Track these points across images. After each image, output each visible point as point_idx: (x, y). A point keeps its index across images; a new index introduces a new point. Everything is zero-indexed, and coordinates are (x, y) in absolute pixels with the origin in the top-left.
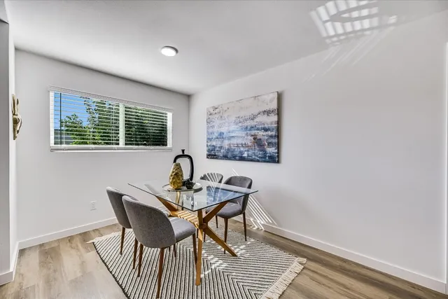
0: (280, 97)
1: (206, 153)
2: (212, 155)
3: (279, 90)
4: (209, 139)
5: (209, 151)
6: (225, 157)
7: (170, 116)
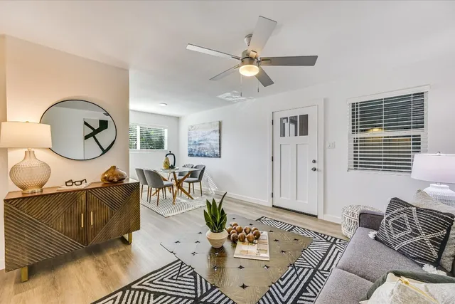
0: (220, 124)
1: (188, 153)
2: (191, 155)
3: (220, 120)
4: (189, 145)
5: (189, 152)
6: (197, 155)
7: (166, 131)
